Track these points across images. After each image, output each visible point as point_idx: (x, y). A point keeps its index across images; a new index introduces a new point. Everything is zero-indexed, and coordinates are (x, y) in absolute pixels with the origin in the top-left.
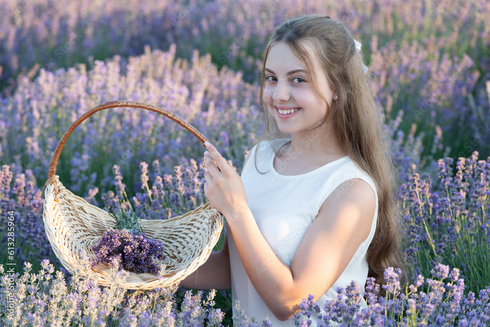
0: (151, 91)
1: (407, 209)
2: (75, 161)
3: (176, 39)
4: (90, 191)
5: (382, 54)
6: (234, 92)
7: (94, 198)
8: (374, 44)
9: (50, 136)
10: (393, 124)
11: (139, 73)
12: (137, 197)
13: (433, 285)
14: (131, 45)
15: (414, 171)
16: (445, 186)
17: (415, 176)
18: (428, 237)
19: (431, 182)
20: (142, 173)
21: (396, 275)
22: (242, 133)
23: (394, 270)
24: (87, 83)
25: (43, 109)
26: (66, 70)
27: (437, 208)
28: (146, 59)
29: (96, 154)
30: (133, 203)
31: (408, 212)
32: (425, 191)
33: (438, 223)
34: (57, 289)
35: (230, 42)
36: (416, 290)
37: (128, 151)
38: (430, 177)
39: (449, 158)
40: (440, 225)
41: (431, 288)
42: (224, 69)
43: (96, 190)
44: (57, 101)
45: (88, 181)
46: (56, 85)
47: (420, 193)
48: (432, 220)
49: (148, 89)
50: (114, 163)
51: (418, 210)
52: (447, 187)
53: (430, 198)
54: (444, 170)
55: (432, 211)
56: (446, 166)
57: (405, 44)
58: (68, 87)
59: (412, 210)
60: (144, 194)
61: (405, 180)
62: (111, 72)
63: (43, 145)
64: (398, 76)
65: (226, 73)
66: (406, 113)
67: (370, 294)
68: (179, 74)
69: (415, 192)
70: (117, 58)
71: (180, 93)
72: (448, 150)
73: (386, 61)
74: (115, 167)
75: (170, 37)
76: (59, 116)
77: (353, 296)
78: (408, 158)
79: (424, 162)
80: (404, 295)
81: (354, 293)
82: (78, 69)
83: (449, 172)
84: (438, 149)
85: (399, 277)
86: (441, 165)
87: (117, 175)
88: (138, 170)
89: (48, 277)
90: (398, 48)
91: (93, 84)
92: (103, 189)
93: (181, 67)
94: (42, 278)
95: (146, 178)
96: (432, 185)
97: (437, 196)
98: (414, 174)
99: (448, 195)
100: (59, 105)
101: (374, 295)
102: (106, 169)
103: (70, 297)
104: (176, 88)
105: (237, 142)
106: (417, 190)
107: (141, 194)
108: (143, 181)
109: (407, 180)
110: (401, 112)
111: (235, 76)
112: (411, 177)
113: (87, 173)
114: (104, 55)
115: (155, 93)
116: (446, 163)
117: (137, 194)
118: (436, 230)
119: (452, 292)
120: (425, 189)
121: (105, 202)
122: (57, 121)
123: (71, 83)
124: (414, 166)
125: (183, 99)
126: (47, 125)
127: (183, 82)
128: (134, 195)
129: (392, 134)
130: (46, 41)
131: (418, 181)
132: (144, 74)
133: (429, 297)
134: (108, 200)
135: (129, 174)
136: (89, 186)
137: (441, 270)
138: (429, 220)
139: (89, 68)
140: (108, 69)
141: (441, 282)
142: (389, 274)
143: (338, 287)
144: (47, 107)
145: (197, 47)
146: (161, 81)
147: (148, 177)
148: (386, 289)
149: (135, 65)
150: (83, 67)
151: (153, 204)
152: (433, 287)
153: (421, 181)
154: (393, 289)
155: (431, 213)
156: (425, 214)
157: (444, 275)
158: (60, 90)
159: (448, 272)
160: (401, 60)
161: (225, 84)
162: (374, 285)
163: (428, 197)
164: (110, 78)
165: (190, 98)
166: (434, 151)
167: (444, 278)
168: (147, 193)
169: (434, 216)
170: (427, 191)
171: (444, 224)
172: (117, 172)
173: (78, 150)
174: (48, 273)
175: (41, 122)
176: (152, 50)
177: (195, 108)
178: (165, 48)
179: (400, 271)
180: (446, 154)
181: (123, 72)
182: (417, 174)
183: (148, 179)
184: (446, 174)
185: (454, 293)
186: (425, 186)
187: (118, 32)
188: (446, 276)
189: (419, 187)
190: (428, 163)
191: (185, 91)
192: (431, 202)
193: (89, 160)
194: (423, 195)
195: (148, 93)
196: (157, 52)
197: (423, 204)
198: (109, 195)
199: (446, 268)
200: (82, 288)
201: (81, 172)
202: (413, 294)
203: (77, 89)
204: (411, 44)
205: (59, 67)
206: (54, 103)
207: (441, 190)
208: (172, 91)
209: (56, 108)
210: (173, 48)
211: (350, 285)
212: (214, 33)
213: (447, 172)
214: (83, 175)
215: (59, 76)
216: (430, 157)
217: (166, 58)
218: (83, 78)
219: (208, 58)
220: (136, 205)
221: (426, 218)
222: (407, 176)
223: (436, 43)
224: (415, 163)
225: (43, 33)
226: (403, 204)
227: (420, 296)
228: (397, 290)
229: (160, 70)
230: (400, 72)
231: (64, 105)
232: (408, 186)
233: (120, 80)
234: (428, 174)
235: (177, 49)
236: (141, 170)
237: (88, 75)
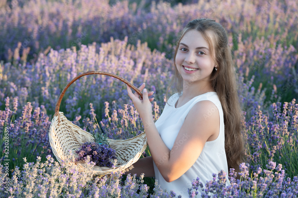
0: (113, 62)
1: (254, 131)
2: (68, 101)
3: (128, 34)
4: (77, 117)
5: (244, 44)
6: (160, 64)
7: (78, 121)
8: (240, 38)
9: (55, 87)
10: (249, 83)
11: (107, 52)
12: (103, 121)
13: (267, 173)
14: (103, 37)
15: (259, 109)
16: (276, 118)
17: (259, 112)
18: (266, 147)
19: (269, 116)
20: (106, 108)
21: (246, 167)
22: (164, 86)
23: (245, 164)
24: (77, 57)
25: (52, 71)
26: (65, 50)
27: (271, 130)
28: (111, 44)
29: (81, 97)
30: (100, 125)
31: (255, 132)
32: (265, 121)
33: (272, 138)
34: (55, 172)
35: (159, 36)
36: (257, 175)
37: (99, 96)
38: (268, 113)
39: (279, 103)
40: (273, 140)
41: (266, 174)
42: (155, 50)
43: (80, 117)
44: (60, 66)
45: (76, 112)
46: (59, 58)
47: (262, 122)
48: (269, 137)
49: (111, 61)
50: (90, 102)
51: (261, 131)
52: (277, 119)
53: (267, 125)
54: (276, 109)
55: (269, 132)
56: (277, 107)
57: (258, 38)
58: (66, 59)
59: (258, 131)
60: (106, 120)
61: (254, 114)
62: (90, 51)
63: (51, 91)
64: (253, 56)
65: (156, 53)
66: (256, 77)
67: (232, 177)
68: (129, 53)
69: (259, 121)
70: (95, 43)
71: (129, 63)
72: (280, 98)
73: (247, 48)
74: (91, 104)
75: (125, 32)
76: (61, 75)
77: (222, 178)
78: (257, 102)
79: (266, 105)
80: (250, 179)
81: (222, 177)
82: (72, 50)
83: (279, 110)
84: (274, 97)
85: (248, 168)
86: (275, 106)
87: (91, 109)
88: (103, 106)
89: (50, 165)
90: (253, 40)
91: (80, 58)
92: (85, 117)
93: (130, 49)
94: (47, 165)
95: (107, 111)
96: (269, 117)
97: (272, 124)
98: (259, 111)
99: (278, 123)
100: (61, 69)
101: (234, 178)
102: (86, 106)
103: (62, 176)
104: (127, 61)
105: (160, 92)
106: (260, 120)
107: (105, 120)
108: (106, 112)
109: (255, 115)
110: (254, 77)
111: (161, 55)
112: (257, 113)
113: (76, 108)
114: (87, 42)
115: (114, 63)
116: (277, 105)
117: (103, 120)
118: (271, 143)
119: (278, 177)
120: (265, 120)
121: (84, 124)
122: (59, 78)
123: (67, 57)
124: (259, 107)
125: (131, 67)
126: (53, 80)
127: (131, 58)
128: (101, 120)
129: (248, 89)
130: (55, 33)
131: (261, 115)
132: (109, 53)
133: (265, 180)
134: (86, 123)
135: (99, 108)
136: (76, 114)
137: (272, 165)
138: (267, 137)
139: (78, 49)
140: (89, 49)
141: (271, 172)
142: (242, 166)
143: (213, 173)
144: (54, 70)
145: (140, 38)
146: (118, 57)
147: (109, 110)
148: (241, 175)
149: (105, 48)
150: (74, 48)
151: (111, 125)
152: (267, 174)
153: (263, 115)
154: (244, 175)
155: (268, 133)
156: (264, 134)
157: (273, 167)
158: (62, 61)
159: (275, 166)
160: (255, 48)
161: (155, 59)
162: (234, 172)
163: (267, 124)
164: (90, 55)
165: (135, 66)
166: (272, 98)
167: (273, 169)
168: (108, 119)
169: (270, 135)
170: (266, 120)
171: (275, 139)
172: (91, 107)
173: (71, 94)
174: (50, 163)
175: (50, 78)
176: (114, 39)
177: (137, 72)
178: (122, 39)
179: (249, 165)
180: (279, 100)
181: (98, 52)
182: (261, 111)
183: (109, 111)
184: (277, 111)
185: (279, 178)
186: (265, 118)
187: (96, 29)
188: (275, 168)
189: (261, 118)
190: (269, 105)
191: (132, 62)
192: (268, 127)
193: (76, 100)
194: (264, 123)
195: (111, 63)
196: (117, 41)
197: (264, 128)
198: (87, 120)
199: (274, 164)
200: (69, 171)
201: (72, 107)
202: (256, 178)
203: (71, 60)
204: (260, 39)
205: (62, 48)
206: (58, 68)
207: (274, 120)
208: (125, 63)
209: (59, 71)
210: (126, 38)
211: (220, 172)
212: (150, 30)
213: (278, 110)
214: (73, 109)
215: (61, 53)
216: (270, 102)
217: (122, 44)
218: (75, 54)
219: (146, 44)
220: (102, 126)
221: (265, 136)
222: (255, 112)
223: (275, 38)
224: (260, 105)
225: (53, 29)
226: (252, 127)
227: (260, 179)
228: (247, 175)
229: (119, 51)
230: (254, 54)
231: (64, 69)
232: (256, 118)
233: (95, 56)
234: (267, 111)
235: (128, 39)
236: (105, 106)
237: (77, 53)
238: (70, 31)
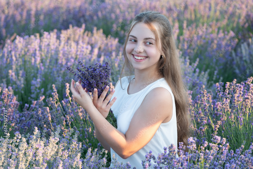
0: (72, 47)
1: (200, 108)
2: (33, 82)
3: (85, 21)
4: (41, 97)
5: (189, 30)
6: (114, 48)
7: (42, 101)
8: (185, 25)
9: (21, 70)
10: (194, 65)
11: (66, 38)
12: (64, 101)
13: (212, 146)
14: (62, 24)
15: (204, 89)
16: (219, 97)
17: (204, 91)
18: (210, 122)
19: (212, 95)
20: (66, 88)
21: (194, 141)
22: (118, 69)
23: (193, 139)
24: (40, 43)
25: (18, 56)
26: (30, 36)
27: (215, 108)
28: (70, 31)
29: (44, 79)
30: (62, 104)
31: (201, 109)
32: (209, 99)
33: (216, 115)
34: (23, 147)
35: (112, 23)
36: (204, 148)
37: (60, 78)
38: (212, 92)
39: (222, 82)
40: (216, 116)
41: (211, 147)
42: (109, 36)
43: (44, 97)
44: (25, 51)
45: (40, 93)
46: (24, 43)
47: (207, 100)
48: (213, 113)
49: (71, 46)
50: (53, 83)
51: (205, 108)
52: (220, 97)
53: (212, 102)
54: (219, 89)
55: (213, 109)
56: (220, 86)
57: (201, 25)
58: (30, 45)
59: (203, 108)
60: (67, 99)
61: (199, 93)
62: (52, 38)
63: (17, 74)
64: (197, 41)
65: (110, 38)
66: (200, 60)
67: (181, 150)
68: (87, 39)
69: (204, 99)
70: (55, 31)
71: (87, 49)
72: (221, 78)
73: (191, 33)
74: (53, 85)
75: (82, 20)
76: (26, 59)
77: (172, 151)
78: (201, 82)
79: (209, 84)
80: (198, 151)
81: (172, 150)
82: (35, 36)
83: (222, 89)
84: (216, 78)
85: (195, 142)
86: (218, 86)
87: (54, 89)
88: (64, 87)
89: (18, 141)
90: (197, 26)
91: (43, 44)
92: (47, 97)
93: (87, 35)
94: (15, 141)
95: (68, 91)
96: (213, 96)
97: (216, 101)
98: (204, 90)
99: (221, 101)
100: (26, 54)
101: (183, 151)
102: (49, 87)
103: (29, 151)
104: (85, 46)
105: (115, 73)
106: (205, 98)
107: (66, 99)
108: (67, 93)
109: (200, 93)
110: (198, 59)
111: (115, 40)
112: (202, 92)
113: (40, 89)
114: (49, 29)
115: (74, 48)
116: (220, 85)
117: (64, 99)
118: (215, 118)
119: (222, 150)
120: (209, 98)
121: (48, 103)
122: (25, 62)
123: (32, 43)
124: (204, 86)
125: (88, 52)
126: (19, 64)
127: (88, 43)
128: (63, 100)
129: (193, 70)
130: (20, 21)
131: (206, 94)
132: (69, 39)
133: (210, 152)
134: (49, 102)
135: (60, 89)
136: (40, 95)
137: (217, 139)
138: (211, 114)
139: (41, 35)
140: (51, 36)
141: (216, 145)
142: (190, 140)
143: (164, 147)
144: (19, 55)
145: (96, 25)
146: (77, 43)
147: (69, 90)
148: (189, 148)
149: (64, 34)
150: (38, 35)
151: (72, 104)
152: (212, 147)
153: (207, 94)
154: (192, 148)
155: (212, 110)
156: (209, 110)
157: (218, 141)
158: (26, 46)
159: (220, 140)
160: (198, 34)
161: (109, 44)
162: (183, 146)
163: (211, 102)
164: (51, 41)
165: (92, 52)
166: (214, 79)
167: (218, 143)
168: (69, 98)
169: (214, 112)
170: (210, 99)
171: (218, 115)
172: (54, 88)
173: (35, 77)
174: (18, 138)
175: (17, 62)
176: (73, 27)
177: (94, 57)
178: (79, 26)
179: (196, 139)
180: (220, 80)
181: (58, 38)
182: (205, 90)
183: (69, 92)
184: (220, 90)
185: (223, 150)
186: (209, 96)
187: (56, 17)
188: (219, 142)
189: (206, 97)
190: (211, 85)
191: (89, 47)
192: (212, 105)
193: (40, 82)
194: (208, 101)
195: (71, 48)
196: (75, 28)
197: (208, 105)
198: (50, 100)
199: (219, 138)
200: (35, 146)
201: (36, 88)
202: (202, 151)
203: (35, 46)
204: (203, 25)
205: (27, 35)
206: (23, 52)
207: (217, 98)
208: (83, 47)
209: (24, 55)
210: (84, 26)
211: (171, 146)
212: (105, 19)
213: (221, 90)
214: (37, 90)
215: (26, 39)
216: (212, 82)
217: (80, 31)
218: (38, 40)
219: (101, 31)
220: (64, 105)
221: (209, 112)
222: (200, 91)
223: (216, 25)
224: (205, 85)
225: (18, 18)
226: (198, 105)
227: (206, 152)
228: (195, 148)
229: (77, 37)
230: (198, 39)
231: (28, 54)
232: (201, 96)
233: (57, 42)
234: (211, 90)
235: (86, 26)
236: (66, 87)
237: (40, 39)
238: (33, 20)
